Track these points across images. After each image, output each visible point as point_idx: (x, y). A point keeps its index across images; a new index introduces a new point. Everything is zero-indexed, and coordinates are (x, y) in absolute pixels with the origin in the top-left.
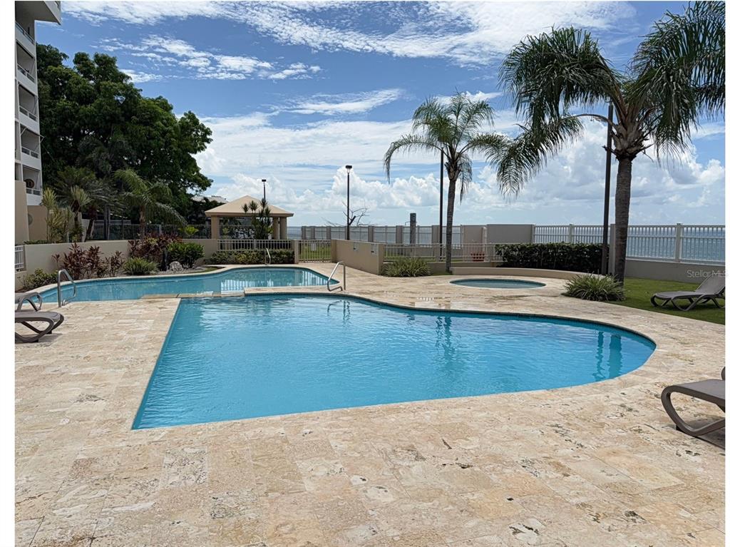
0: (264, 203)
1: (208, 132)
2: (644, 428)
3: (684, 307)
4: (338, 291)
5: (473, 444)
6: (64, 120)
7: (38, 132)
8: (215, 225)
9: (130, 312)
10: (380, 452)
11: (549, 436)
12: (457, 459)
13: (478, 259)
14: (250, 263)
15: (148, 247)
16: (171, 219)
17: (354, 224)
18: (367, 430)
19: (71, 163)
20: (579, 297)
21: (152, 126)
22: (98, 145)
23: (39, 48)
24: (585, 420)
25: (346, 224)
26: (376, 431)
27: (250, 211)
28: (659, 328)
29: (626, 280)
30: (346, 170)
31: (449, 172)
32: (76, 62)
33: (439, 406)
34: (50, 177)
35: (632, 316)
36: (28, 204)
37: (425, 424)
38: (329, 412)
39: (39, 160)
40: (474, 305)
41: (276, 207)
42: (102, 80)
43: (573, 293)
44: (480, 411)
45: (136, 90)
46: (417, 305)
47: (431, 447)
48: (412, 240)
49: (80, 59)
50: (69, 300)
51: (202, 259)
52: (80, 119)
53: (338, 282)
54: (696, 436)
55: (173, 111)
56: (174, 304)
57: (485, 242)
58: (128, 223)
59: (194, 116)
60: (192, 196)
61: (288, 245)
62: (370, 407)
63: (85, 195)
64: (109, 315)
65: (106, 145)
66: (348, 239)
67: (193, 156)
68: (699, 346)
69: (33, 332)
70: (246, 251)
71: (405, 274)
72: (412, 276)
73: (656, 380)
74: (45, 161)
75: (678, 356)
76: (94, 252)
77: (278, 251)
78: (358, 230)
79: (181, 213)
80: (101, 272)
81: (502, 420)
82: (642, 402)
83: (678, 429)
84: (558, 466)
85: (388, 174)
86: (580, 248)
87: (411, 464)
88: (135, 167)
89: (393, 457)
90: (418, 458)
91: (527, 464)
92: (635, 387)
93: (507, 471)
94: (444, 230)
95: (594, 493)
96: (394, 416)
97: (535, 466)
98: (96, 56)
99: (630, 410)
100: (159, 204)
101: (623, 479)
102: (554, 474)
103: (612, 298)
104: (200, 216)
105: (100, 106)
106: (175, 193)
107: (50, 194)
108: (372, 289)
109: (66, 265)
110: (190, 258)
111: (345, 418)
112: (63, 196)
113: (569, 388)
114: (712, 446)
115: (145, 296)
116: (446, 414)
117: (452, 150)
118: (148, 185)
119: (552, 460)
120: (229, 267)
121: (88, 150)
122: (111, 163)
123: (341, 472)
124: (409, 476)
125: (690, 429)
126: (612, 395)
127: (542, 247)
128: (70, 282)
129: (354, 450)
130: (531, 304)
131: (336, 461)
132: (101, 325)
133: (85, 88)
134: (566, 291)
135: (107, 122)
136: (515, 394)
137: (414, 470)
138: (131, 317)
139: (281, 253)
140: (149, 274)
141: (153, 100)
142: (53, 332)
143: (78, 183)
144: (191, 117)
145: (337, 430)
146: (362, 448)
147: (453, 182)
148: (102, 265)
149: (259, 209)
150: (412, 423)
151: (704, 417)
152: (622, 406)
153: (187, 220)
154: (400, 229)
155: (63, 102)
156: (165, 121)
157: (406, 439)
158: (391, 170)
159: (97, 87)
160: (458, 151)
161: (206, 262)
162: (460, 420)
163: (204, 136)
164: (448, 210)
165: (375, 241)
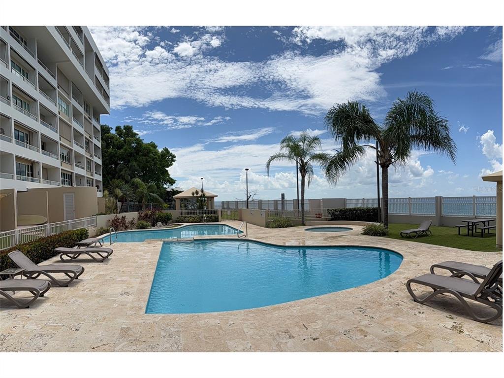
0: (202, 191)
1: (174, 156)
2: (400, 303)
3: (414, 237)
4: (243, 238)
5: (319, 325)
6: (112, 157)
7: (101, 164)
8: (178, 203)
9: (140, 248)
10: (270, 335)
11: (357, 314)
12: (311, 335)
13: (319, 216)
14: (195, 222)
15: (146, 215)
16: (157, 200)
17: (250, 199)
18: (263, 322)
19: (114, 177)
20: (369, 235)
21: (148, 156)
22: (125, 168)
23: (102, 127)
24: (374, 302)
25: (246, 199)
26: (268, 322)
27: (195, 195)
28: (404, 248)
29: (389, 225)
30: (245, 171)
31: (301, 172)
32: (116, 131)
33: (301, 304)
34: (105, 184)
35: (393, 243)
36: (98, 196)
37: (293, 316)
38: (242, 311)
39: (101, 177)
40: (318, 243)
41: (208, 192)
42: (127, 137)
43: (366, 233)
44: (322, 304)
45: (141, 140)
46: (287, 245)
47: (297, 329)
48: (283, 207)
49: (118, 129)
50: (114, 242)
51: (171, 221)
52: (117, 156)
53: (243, 232)
54: (422, 303)
55: (157, 148)
56: (159, 244)
57: (322, 208)
58: (137, 203)
59: (167, 149)
60: (166, 188)
61: (215, 212)
62: (264, 307)
63: (120, 192)
64: (131, 250)
65: (128, 167)
66: (248, 208)
67: (167, 169)
68: (421, 256)
69: (101, 257)
70: (194, 216)
71: (279, 226)
72: (284, 227)
73: (404, 276)
74: (104, 177)
75: (412, 262)
76: (124, 218)
77: (210, 215)
78: (253, 202)
79: (161, 198)
80: (126, 228)
81: (333, 308)
82: (399, 288)
83: (415, 301)
84: (361, 331)
85: (268, 172)
86: (368, 210)
87: (287, 341)
88: (140, 177)
89: (277, 337)
90: (291, 337)
91: (346, 333)
92: (395, 281)
93: (336, 338)
94: (300, 202)
95: (379, 344)
96: (276, 312)
97: (351, 333)
98: (124, 126)
99: (394, 293)
100: (151, 194)
101: (393, 333)
102: (360, 336)
103: (383, 234)
104: (170, 198)
105: (126, 150)
106: (158, 187)
107: (106, 192)
108: (262, 236)
109: (112, 224)
110: (166, 220)
111: (251, 315)
112: (112, 193)
113: (365, 285)
114: (429, 307)
115: (146, 240)
116: (304, 308)
117: (302, 161)
118: (146, 185)
119: (359, 328)
120: (185, 224)
121: (121, 170)
122: (130, 175)
123: (250, 348)
124: (286, 348)
125: (419, 300)
126: (385, 287)
127: (350, 210)
128: (114, 233)
129: (257, 335)
130: (346, 240)
131: (247, 342)
132: (128, 255)
133: (120, 142)
134: (363, 232)
135: (129, 156)
136: (339, 292)
137: (288, 344)
138: (141, 251)
139: (212, 216)
140: (147, 228)
141: (148, 144)
142: (109, 257)
143: (117, 186)
144: (166, 150)
145: (247, 322)
146: (261, 333)
147: (303, 177)
148: (127, 224)
149: (200, 193)
150: (287, 316)
151: (425, 293)
152: (390, 292)
153: (164, 200)
154: (276, 202)
155: (111, 150)
156: (154, 153)
157: (284, 326)
158: (270, 169)
159: (125, 141)
160: (305, 161)
161: (173, 222)
162: (312, 311)
163: (172, 159)
164: (302, 191)
165: (262, 208)
